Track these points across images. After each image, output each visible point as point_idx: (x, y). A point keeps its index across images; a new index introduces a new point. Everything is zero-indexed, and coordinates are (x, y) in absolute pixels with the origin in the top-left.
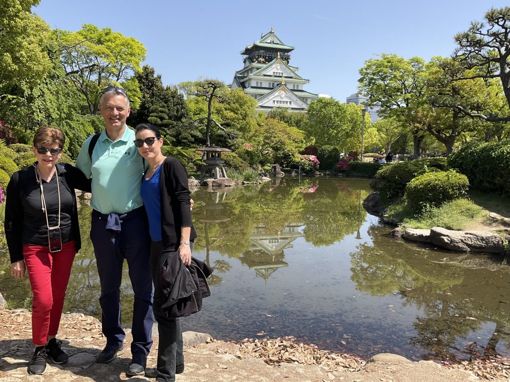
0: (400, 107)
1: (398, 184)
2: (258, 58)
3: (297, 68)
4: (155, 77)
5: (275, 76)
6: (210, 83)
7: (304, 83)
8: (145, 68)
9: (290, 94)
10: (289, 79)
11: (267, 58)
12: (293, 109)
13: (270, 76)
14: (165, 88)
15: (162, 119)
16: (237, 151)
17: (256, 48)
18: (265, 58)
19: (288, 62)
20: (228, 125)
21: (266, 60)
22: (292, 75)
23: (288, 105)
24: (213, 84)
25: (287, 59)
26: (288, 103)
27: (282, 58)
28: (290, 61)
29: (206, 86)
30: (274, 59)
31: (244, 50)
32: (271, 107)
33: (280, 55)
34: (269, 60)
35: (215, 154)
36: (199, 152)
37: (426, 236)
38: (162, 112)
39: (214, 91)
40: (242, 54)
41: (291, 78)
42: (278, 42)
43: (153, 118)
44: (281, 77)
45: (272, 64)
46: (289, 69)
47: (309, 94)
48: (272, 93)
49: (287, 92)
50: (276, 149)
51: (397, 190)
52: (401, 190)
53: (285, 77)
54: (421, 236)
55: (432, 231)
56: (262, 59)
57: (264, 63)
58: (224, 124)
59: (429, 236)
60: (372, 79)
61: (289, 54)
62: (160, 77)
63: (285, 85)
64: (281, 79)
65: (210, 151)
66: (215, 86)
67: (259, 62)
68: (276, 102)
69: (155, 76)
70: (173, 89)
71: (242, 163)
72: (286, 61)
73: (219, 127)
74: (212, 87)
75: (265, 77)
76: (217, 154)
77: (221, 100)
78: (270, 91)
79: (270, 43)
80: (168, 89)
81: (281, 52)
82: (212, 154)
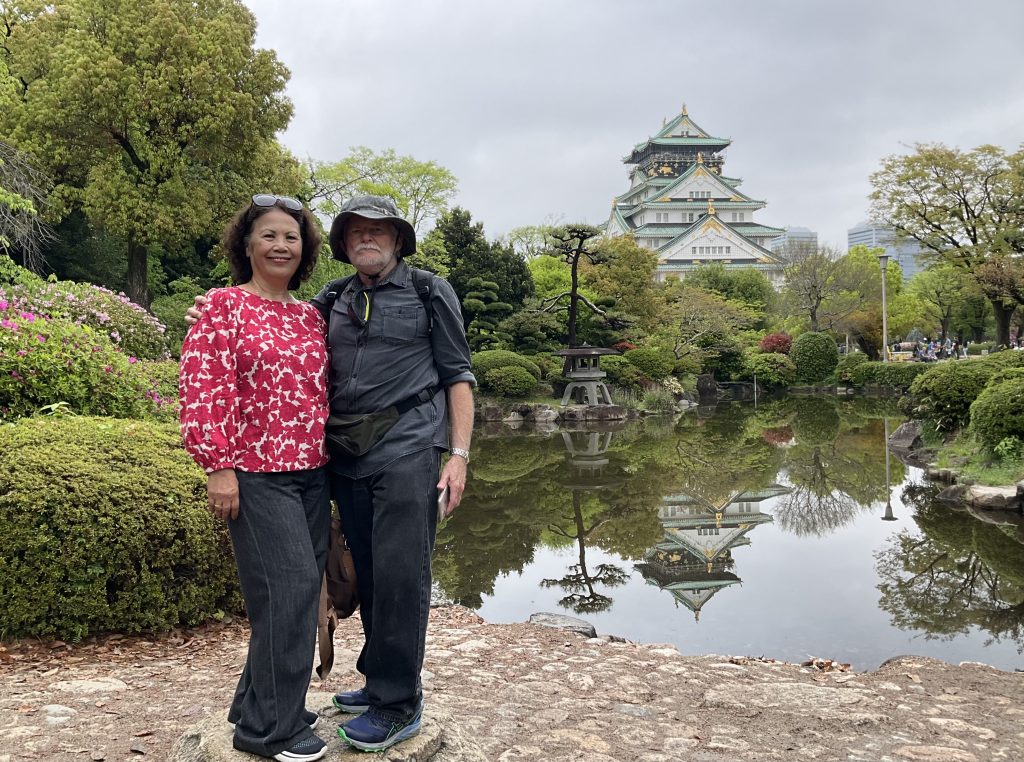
0: (958, 247)
1: (958, 403)
2: (658, 168)
3: (739, 180)
4: (471, 226)
5: (695, 200)
6: (574, 231)
7: (755, 209)
8: (456, 211)
9: (726, 233)
10: (724, 203)
11: (676, 165)
12: (734, 261)
13: (685, 200)
14: (491, 245)
15: (488, 300)
16: (627, 353)
17: (654, 148)
18: (673, 167)
19: (720, 171)
20: (609, 304)
21: (674, 169)
22: (729, 194)
23: (724, 256)
24: (578, 232)
25: (718, 164)
26: (724, 249)
27: (707, 164)
28: (723, 167)
29: (567, 236)
30: (689, 167)
31: (629, 154)
32: (689, 262)
33: (703, 157)
34: (682, 168)
35: (589, 361)
36: (556, 358)
37: (1009, 498)
38: (487, 288)
39: (581, 243)
40: (626, 163)
41: (728, 200)
42: (697, 133)
43: (473, 301)
44: (706, 200)
45: (686, 177)
46: (722, 182)
47: (766, 230)
48: (688, 232)
49: (720, 229)
50: (705, 344)
51: (954, 415)
52: (963, 413)
53: (716, 200)
54: (1000, 498)
55: (1019, 488)
56: (666, 170)
57: (671, 176)
58: (603, 303)
59: (1015, 498)
60: (897, 193)
61: (721, 153)
62: (480, 226)
63: (715, 215)
64: (705, 204)
65: (578, 356)
66: (582, 234)
67: (661, 176)
68: (698, 250)
69: (472, 224)
70: (505, 246)
71: (639, 375)
72: (714, 169)
73: (594, 309)
74: (577, 236)
75: (674, 204)
76: (592, 361)
77: (595, 258)
78: (684, 230)
79: (682, 136)
80: (497, 246)
81: (704, 150)
82: (582, 361)
